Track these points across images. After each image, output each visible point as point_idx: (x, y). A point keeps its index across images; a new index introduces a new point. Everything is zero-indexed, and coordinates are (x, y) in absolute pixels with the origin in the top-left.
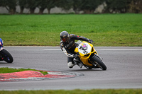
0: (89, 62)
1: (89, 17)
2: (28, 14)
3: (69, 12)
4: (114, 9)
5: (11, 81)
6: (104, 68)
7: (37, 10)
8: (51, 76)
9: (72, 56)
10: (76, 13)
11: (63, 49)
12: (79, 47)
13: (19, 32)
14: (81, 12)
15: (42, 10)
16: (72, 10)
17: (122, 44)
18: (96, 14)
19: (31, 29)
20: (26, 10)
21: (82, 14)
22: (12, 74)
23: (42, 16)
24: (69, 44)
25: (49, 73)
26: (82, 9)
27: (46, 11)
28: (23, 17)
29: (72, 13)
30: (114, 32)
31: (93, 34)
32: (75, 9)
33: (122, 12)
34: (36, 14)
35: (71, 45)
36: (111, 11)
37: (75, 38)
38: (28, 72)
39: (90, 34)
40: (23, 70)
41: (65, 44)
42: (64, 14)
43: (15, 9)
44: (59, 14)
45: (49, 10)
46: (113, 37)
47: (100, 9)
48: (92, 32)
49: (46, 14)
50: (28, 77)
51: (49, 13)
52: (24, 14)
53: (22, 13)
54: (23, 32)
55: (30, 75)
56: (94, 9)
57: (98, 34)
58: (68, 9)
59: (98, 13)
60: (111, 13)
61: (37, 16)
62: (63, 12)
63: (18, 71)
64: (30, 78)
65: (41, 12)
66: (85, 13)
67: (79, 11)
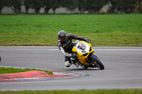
0: (87, 61)
1: (94, 18)
2: (33, 14)
3: (74, 12)
4: (119, 9)
5: (16, 81)
6: (102, 67)
7: (42, 10)
8: (56, 76)
9: (70, 55)
10: (81, 14)
11: (61, 48)
12: (77, 46)
13: (24, 32)
14: (87, 12)
15: (47, 10)
16: (77, 10)
17: (127, 44)
18: (101, 14)
19: (37, 29)
20: (31, 10)
21: (87, 14)
22: (17, 74)
23: (47, 16)
24: (67, 43)
25: (55, 73)
26: (87, 9)
27: (51, 11)
28: (28, 17)
29: (77, 13)
30: (119, 32)
31: (98, 34)
32: (80, 9)
33: (127, 12)
34: (41, 14)
35: (68, 45)
36: (116, 11)
37: (72, 38)
38: (33, 72)
39: (95, 34)
40: (28, 70)
41: (63, 43)
42: (69, 14)
43: (20, 9)
44: (64, 14)
45: (54, 10)
46: (118, 37)
47: (105, 9)
48: (97, 32)
49: (51, 14)
50: (33, 77)
51: (54, 14)
52: (29, 14)
53: (27, 13)
54: (28, 32)
55: (35, 75)
56: (99, 9)
57: (103, 34)
58: (74, 9)
59: (103, 13)
60: (116, 13)
61: (43, 16)
62: (68, 12)
63: (23, 71)
64: (35, 78)
65: (46, 12)
66: (90, 13)
67: (84, 11)
